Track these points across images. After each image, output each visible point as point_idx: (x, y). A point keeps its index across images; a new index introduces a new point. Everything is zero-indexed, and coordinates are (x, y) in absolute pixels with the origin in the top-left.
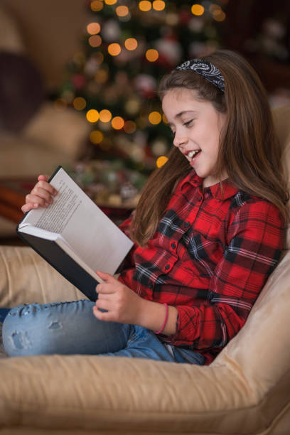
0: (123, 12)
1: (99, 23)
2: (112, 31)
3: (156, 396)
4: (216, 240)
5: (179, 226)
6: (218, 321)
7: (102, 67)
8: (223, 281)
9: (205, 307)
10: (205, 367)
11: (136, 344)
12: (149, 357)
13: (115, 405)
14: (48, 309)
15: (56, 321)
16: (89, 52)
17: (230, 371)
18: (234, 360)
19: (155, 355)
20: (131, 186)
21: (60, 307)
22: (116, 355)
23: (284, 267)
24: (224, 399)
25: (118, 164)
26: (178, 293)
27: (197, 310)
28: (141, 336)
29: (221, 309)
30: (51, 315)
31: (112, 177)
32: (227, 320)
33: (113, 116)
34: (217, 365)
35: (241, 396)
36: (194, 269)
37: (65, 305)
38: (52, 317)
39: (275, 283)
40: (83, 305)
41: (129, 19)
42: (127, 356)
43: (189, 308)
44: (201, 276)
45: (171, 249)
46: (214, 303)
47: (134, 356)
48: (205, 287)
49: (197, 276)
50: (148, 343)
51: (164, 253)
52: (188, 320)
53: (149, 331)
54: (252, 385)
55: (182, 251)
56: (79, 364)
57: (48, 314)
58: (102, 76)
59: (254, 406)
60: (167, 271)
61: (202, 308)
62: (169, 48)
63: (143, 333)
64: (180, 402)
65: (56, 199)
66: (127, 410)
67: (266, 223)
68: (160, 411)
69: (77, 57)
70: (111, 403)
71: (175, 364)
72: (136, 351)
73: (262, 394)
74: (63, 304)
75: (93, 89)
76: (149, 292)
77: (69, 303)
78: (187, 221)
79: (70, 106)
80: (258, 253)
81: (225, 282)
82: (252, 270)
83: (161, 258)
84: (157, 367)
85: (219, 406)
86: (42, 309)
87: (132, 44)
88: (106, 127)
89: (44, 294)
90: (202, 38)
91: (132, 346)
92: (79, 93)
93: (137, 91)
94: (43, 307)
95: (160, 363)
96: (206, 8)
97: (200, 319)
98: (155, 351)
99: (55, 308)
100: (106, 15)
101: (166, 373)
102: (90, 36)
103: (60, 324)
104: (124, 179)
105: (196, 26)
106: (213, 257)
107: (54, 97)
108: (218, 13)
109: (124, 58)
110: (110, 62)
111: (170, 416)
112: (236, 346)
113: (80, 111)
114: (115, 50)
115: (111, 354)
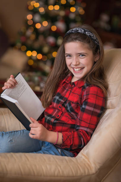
0: (42, 10)
1: (32, 15)
2: (37, 18)
3: (53, 170)
4: (77, 103)
5: (62, 99)
6: (80, 137)
7: (33, 33)
8: (81, 120)
9: (74, 132)
10: (74, 158)
11: (45, 149)
12: (51, 154)
13: (36, 174)
14: (8, 134)
15: (12, 139)
16: (28, 27)
17: (84, 159)
18: (86, 155)
19: (53, 153)
20: (44, 82)
21: (13, 133)
22: (37, 153)
23: (106, 116)
24: (81, 171)
25: (39, 74)
26: (63, 126)
27: (70, 133)
28: (47, 145)
29: (80, 132)
30: (9, 136)
31: (36, 79)
32: (83, 136)
33: (38, 53)
34: (78, 157)
35: (88, 170)
36: (69, 116)
37: (15, 132)
38: (10, 137)
39: (103, 122)
40: (23, 132)
41: (44, 13)
42: (41, 153)
43: (67, 132)
44: (72, 119)
45: (59, 108)
46: (78, 130)
47: (44, 153)
48: (74, 123)
49: (70, 119)
50: (50, 148)
51: (57, 111)
52: (67, 137)
53: (51, 143)
54: (93, 165)
55: (64, 109)
56: (21, 157)
57: (8, 136)
58: (33, 37)
59: (94, 174)
60: (58, 117)
61: (72, 132)
62: (61, 26)
63: (48, 144)
64: (63, 172)
65: (17, 85)
66: (41, 176)
67: (97, 95)
68: (54, 176)
69: (23, 29)
70: (34, 173)
71: (61, 157)
72: (45, 151)
73: (97, 169)
74: (14, 132)
75: (29, 42)
76: (51, 126)
77: (17, 131)
78: (65, 97)
79: (20, 49)
80: (94, 108)
81: (81, 121)
82: (92, 115)
83: (55, 112)
84: (54, 158)
85: (79, 174)
86: (6, 134)
87: (46, 24)
88: (34, 58)
89: (7, 127)
90: (74, 21)
91: (43, 149)
92: (23, 44)
93: (48, 43)
94: (6, 133)
95: (55, 156)
96: (76, 8)
97: (72, 136)
98: (53, 151)
99: (11, 133)
100: (35, 11)
101: (57, 161)
102: (28, 20)
103: (13, 140)
104: (41, 80)
105: (72, 16)
106: (76, 111)
107: (13, 46)
108: (81, 11)
109: (42, 29)
110: (36, 31)
111: (59, 178)
112: (86, 149)
113: (24, 51)
114: (38, 26)
115: (34, 152)
